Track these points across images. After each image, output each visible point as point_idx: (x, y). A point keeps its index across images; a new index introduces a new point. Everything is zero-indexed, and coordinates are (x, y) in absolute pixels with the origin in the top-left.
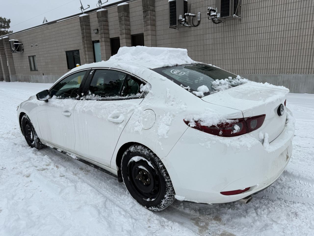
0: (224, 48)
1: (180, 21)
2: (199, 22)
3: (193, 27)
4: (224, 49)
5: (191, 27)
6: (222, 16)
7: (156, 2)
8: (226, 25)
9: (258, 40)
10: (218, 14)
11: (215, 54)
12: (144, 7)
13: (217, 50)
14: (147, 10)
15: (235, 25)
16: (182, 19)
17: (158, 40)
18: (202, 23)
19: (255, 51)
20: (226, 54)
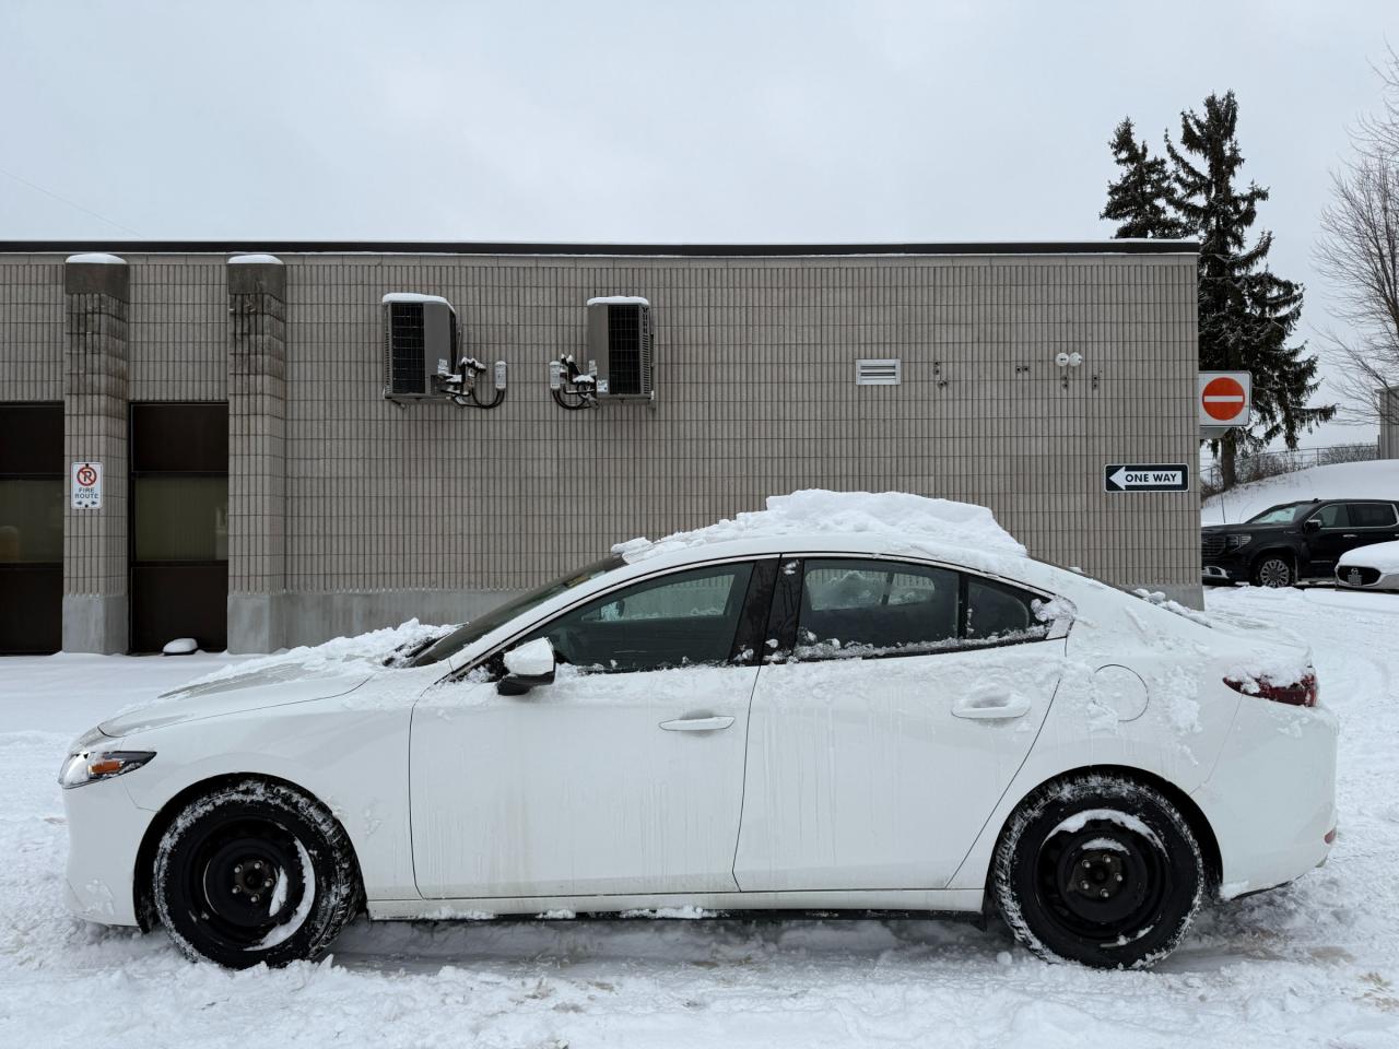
0: (600, 493)
1: (440, 382)
2: (501, 394)
3: (472, 410)
4: (600, 498)
5: (466, 408)
6: (613, 388)
7: (289, 288)
8: (605, 418)
9: (713, 480)
10: (598, 382)
11: (568, 512)
12: (239, 298)
13: (574, 499)
14: (256, 313)
15: (638, 423)
16: (447, 374)
17: (296, 437)
18: (510, 399)
19: (707, 511)
20: (609, 515)
